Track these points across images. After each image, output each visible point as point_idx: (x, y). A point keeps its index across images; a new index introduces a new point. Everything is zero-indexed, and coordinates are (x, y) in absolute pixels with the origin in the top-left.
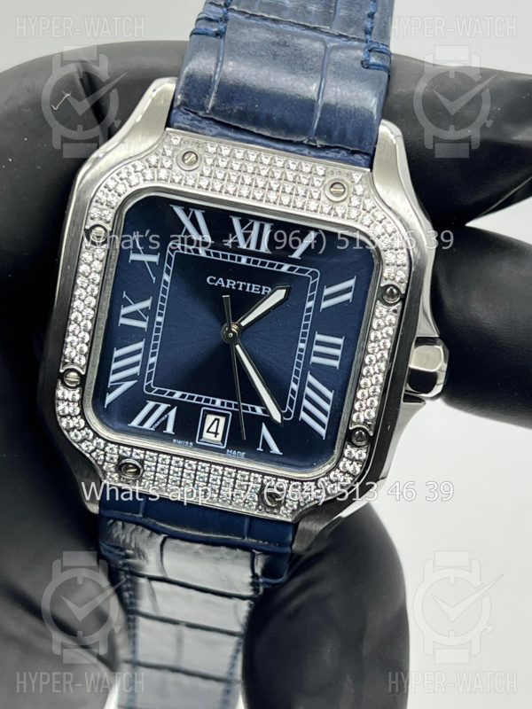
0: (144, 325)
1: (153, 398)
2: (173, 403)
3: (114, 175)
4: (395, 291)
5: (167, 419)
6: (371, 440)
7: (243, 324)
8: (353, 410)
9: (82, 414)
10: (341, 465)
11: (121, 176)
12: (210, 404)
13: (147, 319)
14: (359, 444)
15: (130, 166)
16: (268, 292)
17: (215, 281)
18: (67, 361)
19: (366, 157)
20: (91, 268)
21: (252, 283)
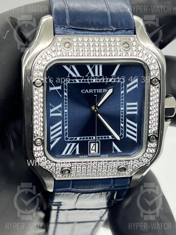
0: (60, 114)
1: (69, 142)
2: (77, 142)
3: (40, 58)
4: (156, 80)
5: (76, 149)
6: (157, 139)
7: (99, 105)
8: (148, 129)
9: (45, 155)
10: (147, 151)
11: (42, 58)
12: (91, 139)
13: (61, 112)
14: (153, 141)
15: (45, 53)
16: (106, 91)
17: (85, 91)
18: (35, 135)
19: (132, 30)
20: (38, 97)
21: (99, 89)
